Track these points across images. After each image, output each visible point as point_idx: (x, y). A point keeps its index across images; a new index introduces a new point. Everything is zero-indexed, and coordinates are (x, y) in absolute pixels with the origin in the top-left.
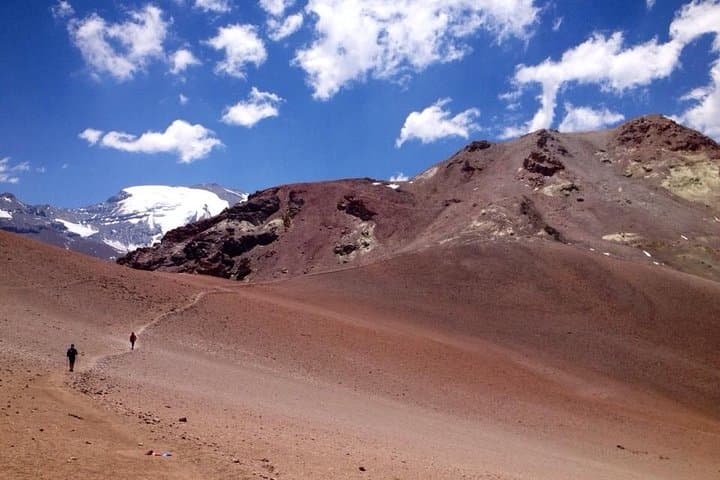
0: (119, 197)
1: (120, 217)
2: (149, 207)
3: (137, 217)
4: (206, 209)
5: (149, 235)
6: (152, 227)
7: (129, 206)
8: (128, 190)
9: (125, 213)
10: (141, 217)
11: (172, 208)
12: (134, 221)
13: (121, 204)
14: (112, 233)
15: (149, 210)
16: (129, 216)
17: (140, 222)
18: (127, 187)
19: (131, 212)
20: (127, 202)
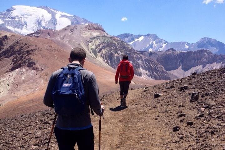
0: (11, 9)
1: (12, 17)
2: (22, 14)
3: (18, 18)
4: (43, 17)
5: (22, 25)
6: (23, 22)
7: (14, 14)
8: (14, 7)
9: (13, 16)
10: (19, 18)
11: (31, 15)
12: (17, 19)
13: (12, 13)
14: (9, 23)
15: (22, 16)
16: (15, 17)
17: (19, 20)
18: (14, 6)
19: (16, 16)
20: (14, 11)
